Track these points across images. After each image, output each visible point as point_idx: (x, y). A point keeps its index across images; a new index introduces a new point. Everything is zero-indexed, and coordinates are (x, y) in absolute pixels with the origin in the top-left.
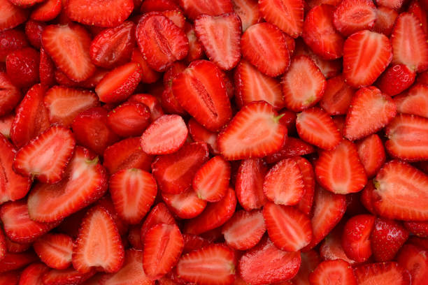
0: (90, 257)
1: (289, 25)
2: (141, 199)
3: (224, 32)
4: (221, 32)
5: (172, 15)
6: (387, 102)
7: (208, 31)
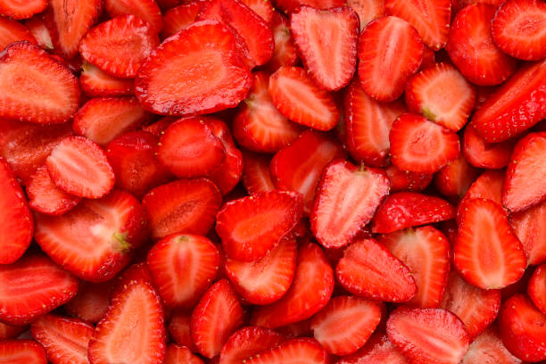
0: (114, 350)
1: (428, 31)
3: (333, 35)
4: (328, 34)
7: (308, 31)
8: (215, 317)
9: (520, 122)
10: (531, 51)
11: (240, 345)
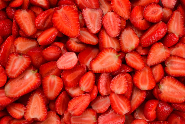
0: (32, 114)
2: (56, 89)
3: (95, 16)
6: (166, 50)
9: (152, 40)
10: (155, 20)
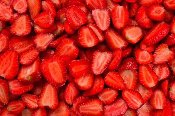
0: (45, 102)
3: (103, 16)
5: (82, 7)
7: (97, 15)
8: (70, 93)
11: (79, 101)
